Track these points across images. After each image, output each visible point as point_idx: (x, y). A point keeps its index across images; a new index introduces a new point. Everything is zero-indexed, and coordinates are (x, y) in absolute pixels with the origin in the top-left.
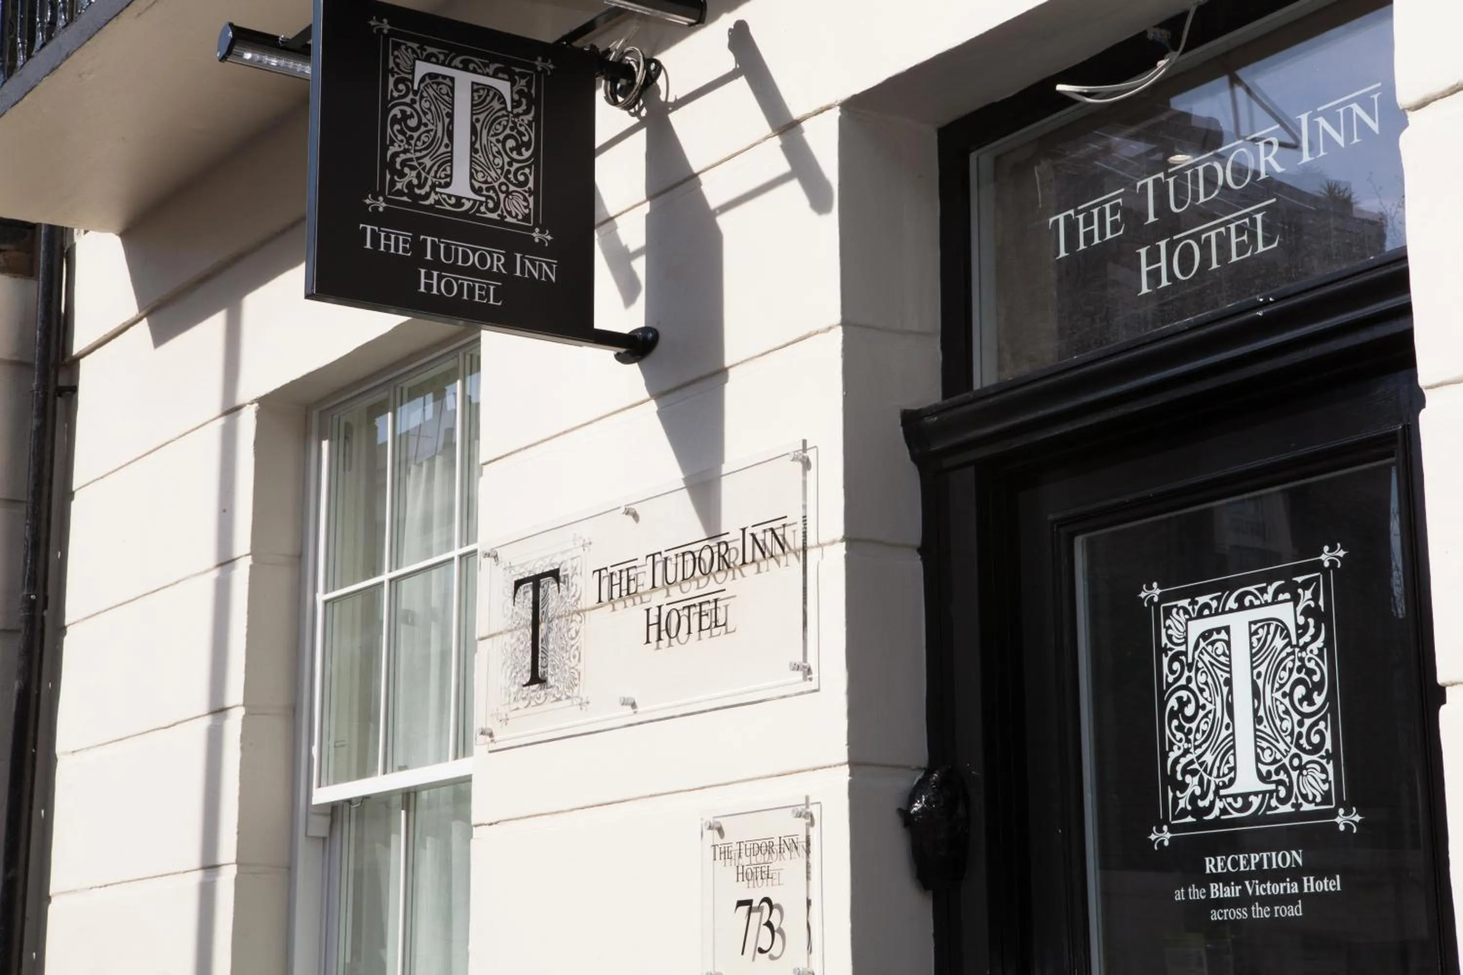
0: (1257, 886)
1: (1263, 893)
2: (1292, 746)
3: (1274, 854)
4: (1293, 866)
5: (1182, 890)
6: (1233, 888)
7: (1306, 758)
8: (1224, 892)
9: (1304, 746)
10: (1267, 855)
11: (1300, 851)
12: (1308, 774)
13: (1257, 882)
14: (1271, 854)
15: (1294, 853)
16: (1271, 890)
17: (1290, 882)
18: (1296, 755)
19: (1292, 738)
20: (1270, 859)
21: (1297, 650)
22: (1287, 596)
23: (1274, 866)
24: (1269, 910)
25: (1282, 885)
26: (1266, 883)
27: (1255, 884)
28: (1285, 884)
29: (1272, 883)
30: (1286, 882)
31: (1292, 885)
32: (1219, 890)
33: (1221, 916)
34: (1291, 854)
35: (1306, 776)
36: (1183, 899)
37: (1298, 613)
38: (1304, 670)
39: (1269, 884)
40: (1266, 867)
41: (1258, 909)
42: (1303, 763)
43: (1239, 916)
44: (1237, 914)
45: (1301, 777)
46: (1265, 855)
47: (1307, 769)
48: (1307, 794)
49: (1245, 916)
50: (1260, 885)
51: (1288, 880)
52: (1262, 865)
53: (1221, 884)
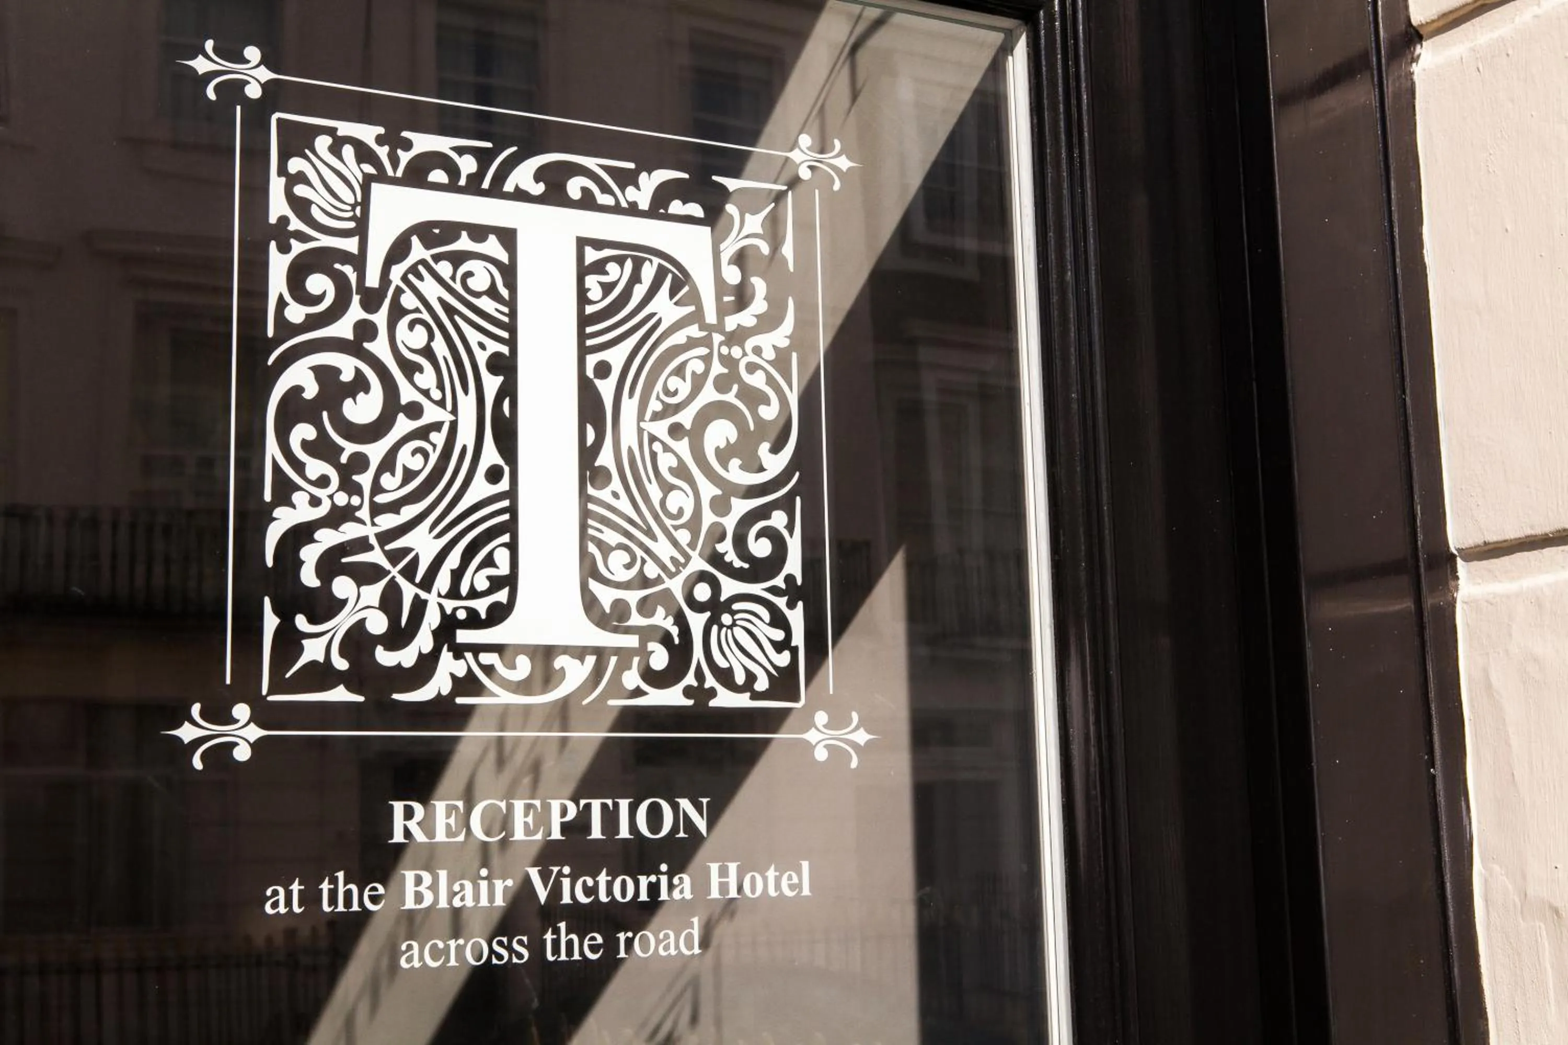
0: (566, 882)
1: (583, 899)
2: (695, 554)
3: (624, 804)
4: (682, 835)
5: (296, 887)
6: (484, 885)
7: (730, 587)
8: (452, 895)
9: (727, 559)
10: (604, 806)
11: (705, 801)
12: (734, 624)
13: (566, 870)
14: (616, 805)
15: (685, 804)
16: (610, 892)
17: (671, 874)
18: (703, 576)
19: (695, 535)
20: (610, 819)
21: (717, 338)
22: (696, 210)
23: (624, 832)
24: (600, 940)
25: (644, 881)
26: (594, 876)
27: (560, 874)
28: (653, 878)
29: (613, 874)
30: (658, 872)
31: (676, 881)
32: (434, 887)
33: (434, 957)
34: (675, 807)
35: (730, 627)
36: (297, 909)
37: (725, 257)
38: (735, 388)
39: (603, 878)
40: (596, 833)
41: (563, 940)
42: (723, 599)
43: (500, 957)
44: (492, 951)
45: (715, 628)
46: (596, 804)
47: (733, 613)
48: (730, 671)
49: (520, 956)
50: (574, 878)
51: (664, 867)
52: (588, 829)
53: (443, 875)
